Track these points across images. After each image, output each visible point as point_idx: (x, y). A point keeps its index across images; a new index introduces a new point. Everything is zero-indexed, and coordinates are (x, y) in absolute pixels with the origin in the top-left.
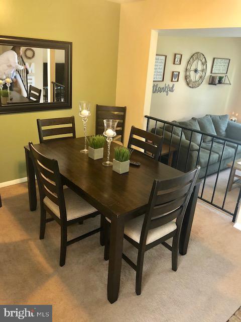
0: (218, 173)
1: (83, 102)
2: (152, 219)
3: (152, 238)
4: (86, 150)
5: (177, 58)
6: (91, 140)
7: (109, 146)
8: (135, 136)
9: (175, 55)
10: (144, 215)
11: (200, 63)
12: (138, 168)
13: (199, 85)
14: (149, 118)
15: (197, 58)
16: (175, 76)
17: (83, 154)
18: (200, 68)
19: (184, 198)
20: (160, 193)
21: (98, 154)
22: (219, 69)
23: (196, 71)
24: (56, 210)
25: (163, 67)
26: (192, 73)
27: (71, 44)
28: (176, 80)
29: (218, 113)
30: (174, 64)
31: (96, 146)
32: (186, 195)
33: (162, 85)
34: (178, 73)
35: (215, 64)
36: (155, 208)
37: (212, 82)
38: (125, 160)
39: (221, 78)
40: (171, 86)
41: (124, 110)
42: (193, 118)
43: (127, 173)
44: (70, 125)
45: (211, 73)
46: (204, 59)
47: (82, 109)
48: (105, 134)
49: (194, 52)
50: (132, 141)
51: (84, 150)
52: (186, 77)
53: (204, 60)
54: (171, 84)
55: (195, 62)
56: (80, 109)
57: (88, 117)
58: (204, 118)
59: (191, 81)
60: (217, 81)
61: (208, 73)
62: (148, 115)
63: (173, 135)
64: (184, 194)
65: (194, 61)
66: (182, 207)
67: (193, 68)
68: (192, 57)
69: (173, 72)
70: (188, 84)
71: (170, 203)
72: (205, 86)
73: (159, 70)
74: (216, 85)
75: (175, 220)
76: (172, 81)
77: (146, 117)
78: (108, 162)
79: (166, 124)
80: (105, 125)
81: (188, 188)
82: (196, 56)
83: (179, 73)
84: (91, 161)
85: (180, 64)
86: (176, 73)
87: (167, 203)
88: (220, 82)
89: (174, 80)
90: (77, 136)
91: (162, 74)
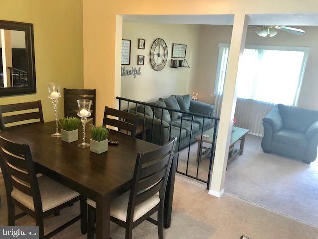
0: (189, 146)
1: (52, 83)
2: (138, 193)
3: (139, 213)
4: (57, 134)
5: (141, 43)
6: (64, 122)
7: (84, 126)
8: (109, 116)
9: (139, 40)
10: (129, 191)
11: (161, 48)
12: (117, 146)
13: (163, 68)
14: (120, 99)
15: (159, 43)
16: (140, 59)
17: (55, 138)
18: (162, 52)
19: (165, 170)
20: (143, 166)
21: (72, 136)
22: (178, 54)
23: (159, 55)
24: (28, 202)
25: (129, 51)
26: (156, 57)
27: (32, 25)
28: (142, 63)
29: (181, 93)
30: (138, 48)
31: (69, 128)
32: (166, 166)
33: (128, 68)
34: (142, 57)
35: (174, 49)
36: (140, 182)
37: (174, 65)
38: (103, 140)
39: (181, 62)
40: (137, 69)
41: (93, 92)
42: (160, 99)
43: (106, 153)
44: (37, 110)
45: (172, 57)
46: (165, 44)
47: (52, 91)
48: (79, 114)
49: (155, 38)
50: (107, 121)
51: (55, 134)
52: (150, 61)
53: (164, 46)
54: (137, 67)
55: (157, 47)
56: (50, 91)
57: (59, 99)
58: (170, 98)
59: (155, 64)
60: (178, 65)
61: (170, 58)
62: (120, 96)
63: (145, 115)
64: (164, 166)
65: (156, 45)
66: (163, 178)
67: (156, 52)
68: (154, 42)
69: (138, 56)
70: (153, 67)
71: (152, 176)
72: (167, 69)
73: (125, 54)
74: (177, 68)
75: (158, 193)
76: (138, 64)
77: (117, 98)
78: (84, 144)
79: (138, 104)
80: (79, 105)
81: (168, 160)
82: (157, 42)
83: (144, 57)
84: (65, 145)
85: (144, 48)
86: (141, 57)
87: (149, 176)
88: (180, 66)
89: (139, 63)
90: (45, 121)
91: (128, 57)
